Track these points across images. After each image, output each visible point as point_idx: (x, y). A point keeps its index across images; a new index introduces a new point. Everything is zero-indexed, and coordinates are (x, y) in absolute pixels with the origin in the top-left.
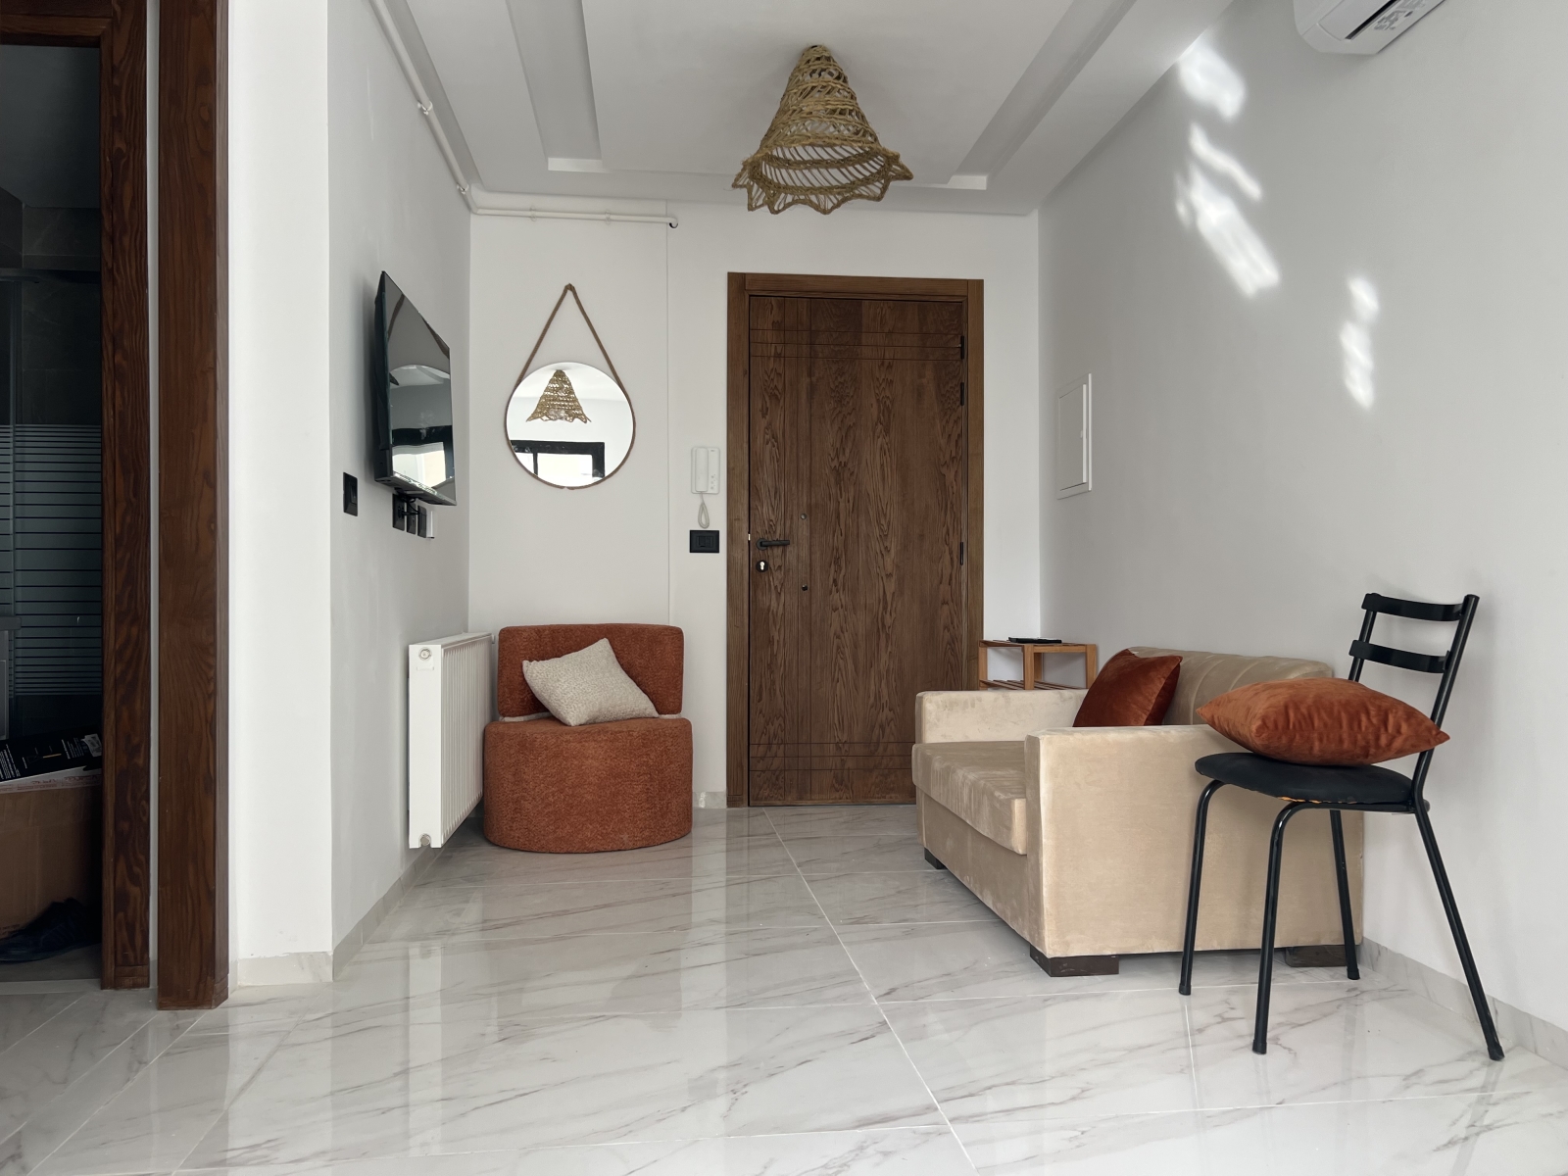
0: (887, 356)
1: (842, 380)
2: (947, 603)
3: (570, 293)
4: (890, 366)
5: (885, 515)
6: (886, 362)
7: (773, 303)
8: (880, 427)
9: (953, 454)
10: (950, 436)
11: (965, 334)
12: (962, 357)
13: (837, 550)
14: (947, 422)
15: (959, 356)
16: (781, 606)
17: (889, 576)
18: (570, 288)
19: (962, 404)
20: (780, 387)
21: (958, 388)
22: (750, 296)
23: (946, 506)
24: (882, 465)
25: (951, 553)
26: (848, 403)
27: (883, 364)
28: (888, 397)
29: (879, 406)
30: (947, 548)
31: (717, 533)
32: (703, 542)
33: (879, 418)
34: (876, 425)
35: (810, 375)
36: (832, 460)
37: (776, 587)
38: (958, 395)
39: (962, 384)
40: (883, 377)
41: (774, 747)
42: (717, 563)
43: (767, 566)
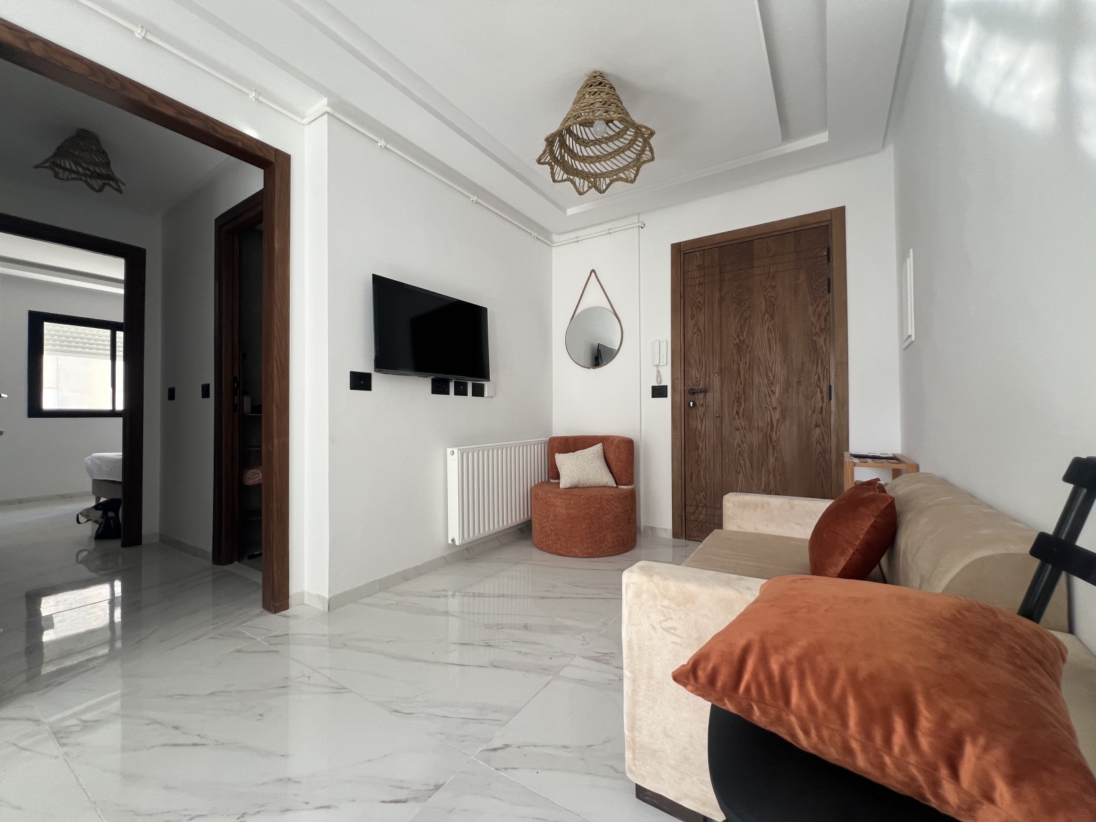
0: (771, 271)
1: (741, 291)
2: (819, 426)
3: (593, 273)
4: (773, 276)
5: (771, 370)
6: (771, 275)
7: (698, 255)
8: (767, 315)
9: (823, 327)
10: (819, 315)
11: (830, 246)
12: (829, 261)
13: (739, 393)
14: (817, 306)
15: (826, 261)
16: (703, 427)
17: (775, 409)
18: (593, 271)
19: (829, 292)
20: (702, 302)
21: (826, 282)
22: (685, 254)
23: (818, 361)
24: (769, 339)
25: (821, 392)
26: (745, 303)
27: (768, 277)
28: (772, 297)
29: (766, 303)
30: (818, 390)
31: (666, 386)
32: (659, 392)
33: (766, 310)
34: (764, 314)
35: (720, 291)
36: (735, 339)
37: (700, 416)
38: (826, 287)
39: (829, 280)
40: (769, 284)
41: (700, 508)
42: (666, 403)
43: (694, 404)
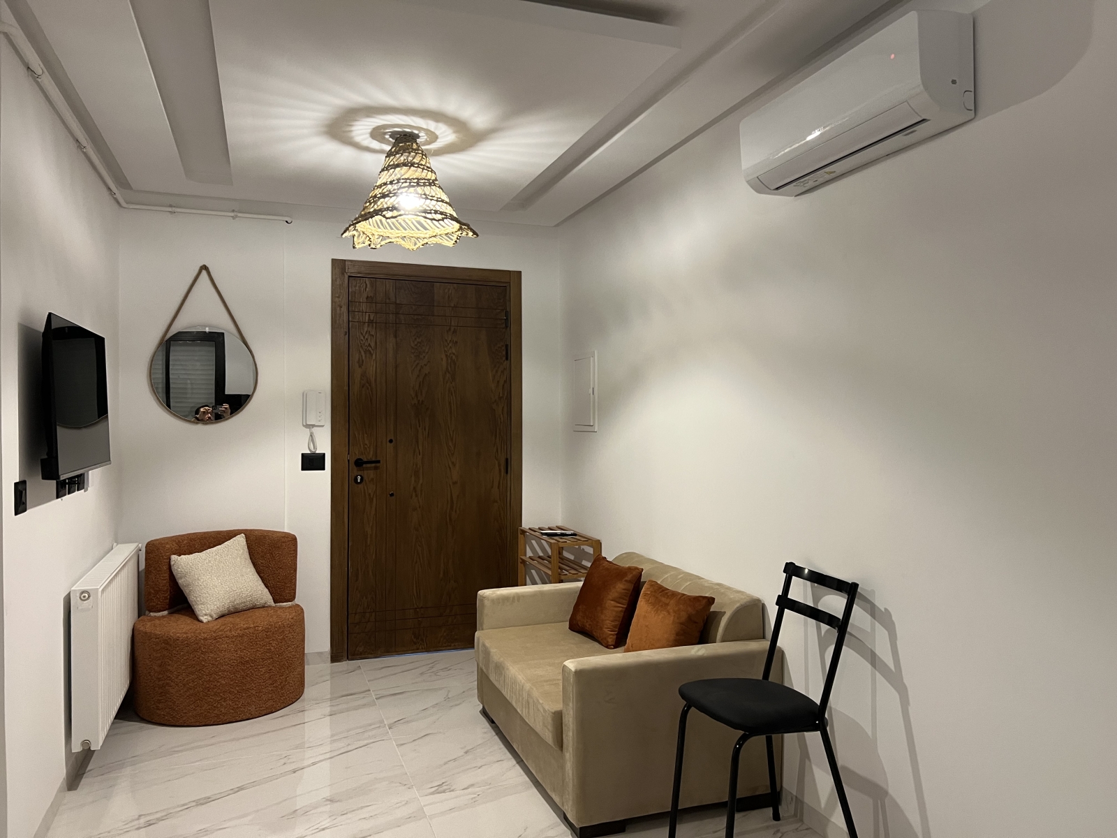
0: (453, 324)
1: (420, 340)
2: (497, 502)
3: (204, 272)
4: (455, 332)
5: (452, 440)
6: (452, 329)
7: (367, 283)
8: (448, 375)
9: (501, 395)
10: (498, 382)
11: (508, 310)
12: (506, 327)
13: (416, 465)
14: (497, 372)
15: (504, 326)
16: (374, 509)
17: (455, 483)
18: (205, 268)
19: (507, 359)
20: (372, 345)
21: (504, 348)
22: (349, 276)
23: (496, 432)
24: (450, 403)
25: (499, 465)
26: (424, 357)
27: (450, 329)
28: (454, 354)
29: (447, 360)
30: (497, 462)
31: (324, 455)
32: (311, 462)
33: (447, 369)
34: (445, 373)
35: (396, 337)
36: (413, 398)
37: (370, 495)
38: (504, 353)
39: (507, 346)
40: (450, 339)
41: (368, 615)
42: (323, 478)
43: (362, 479)
